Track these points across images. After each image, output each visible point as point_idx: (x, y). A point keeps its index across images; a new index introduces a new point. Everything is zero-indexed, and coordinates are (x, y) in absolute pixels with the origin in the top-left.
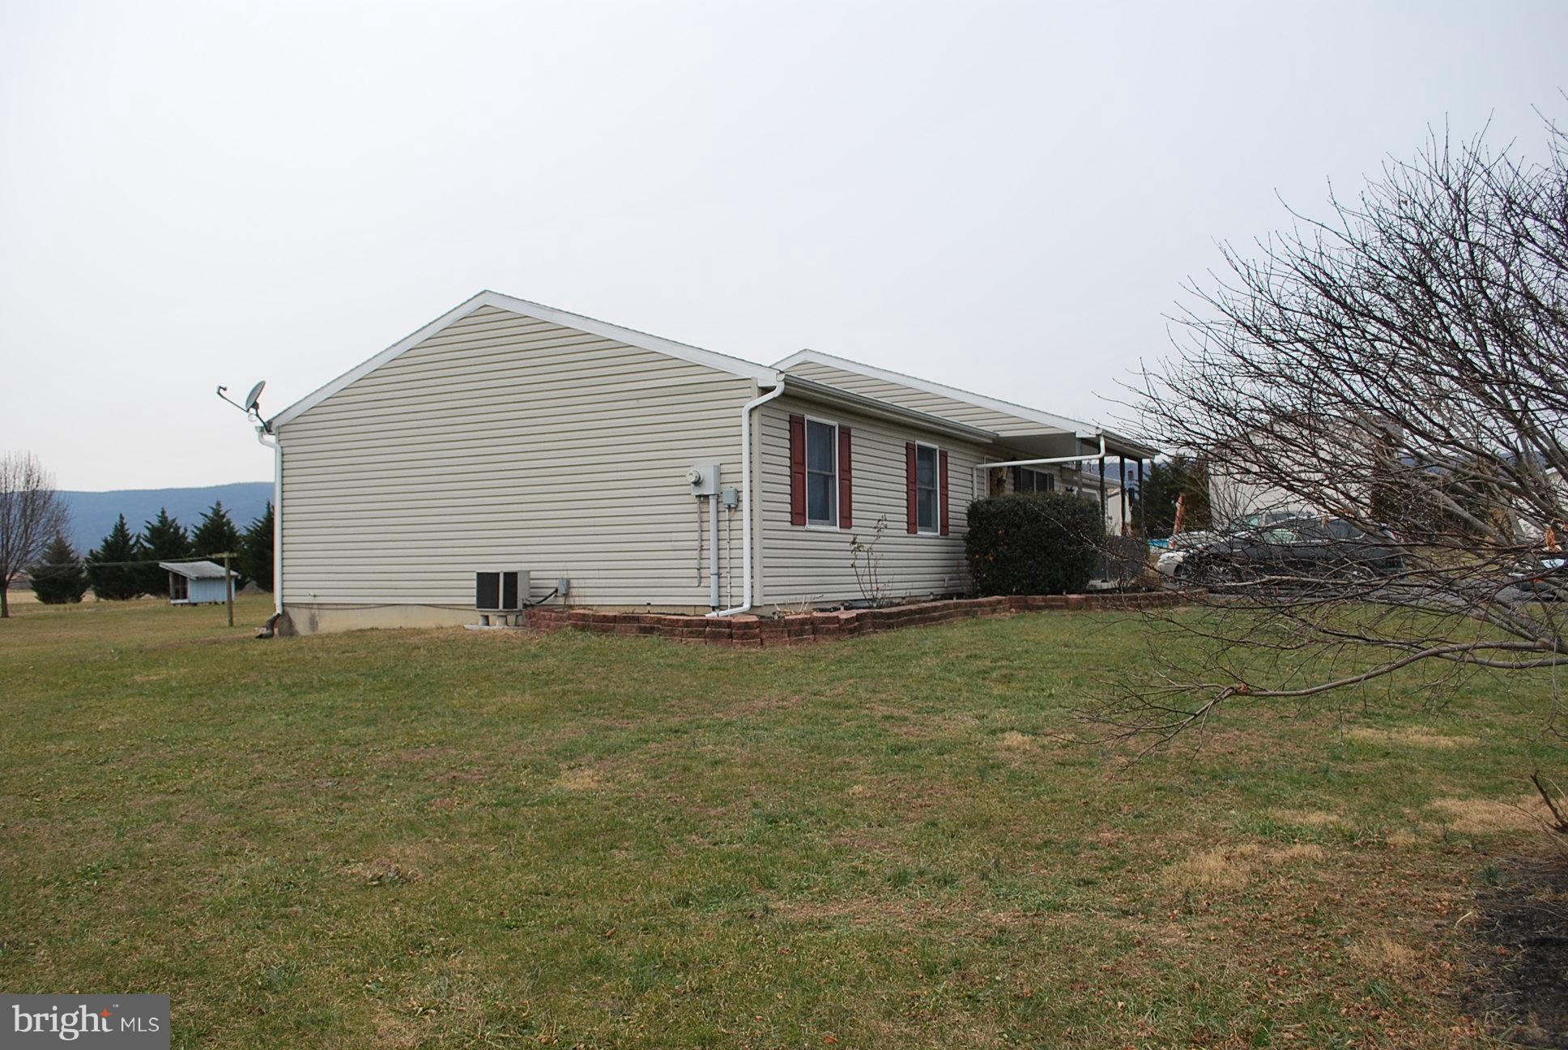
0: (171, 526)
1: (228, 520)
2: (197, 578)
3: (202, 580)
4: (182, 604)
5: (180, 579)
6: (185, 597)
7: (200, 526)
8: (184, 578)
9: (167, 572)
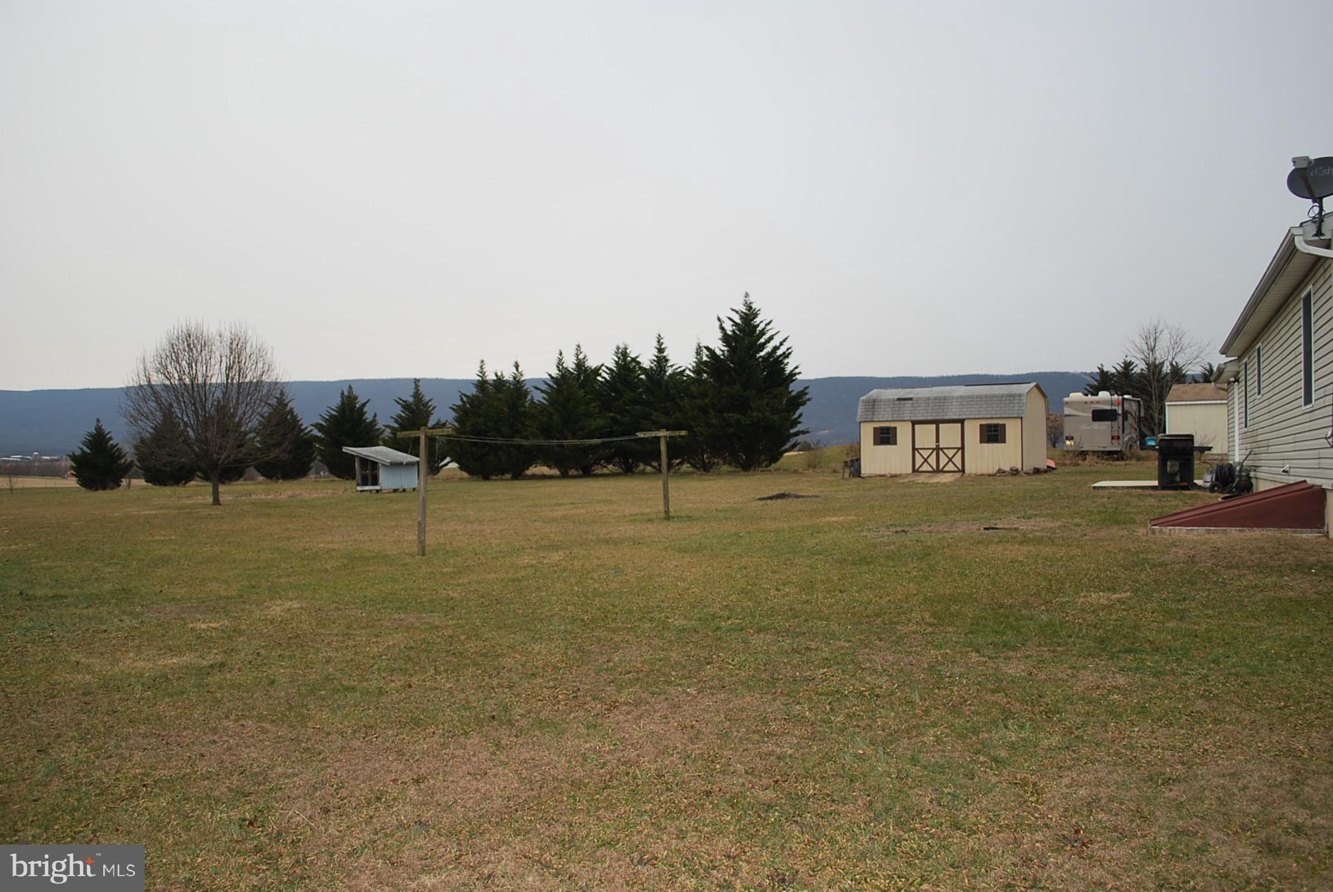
1: (292, 409)
2: (389, 464)
3: (393, 466)
4: (372, 491)
5: (369, 465)
8: (374, 464)
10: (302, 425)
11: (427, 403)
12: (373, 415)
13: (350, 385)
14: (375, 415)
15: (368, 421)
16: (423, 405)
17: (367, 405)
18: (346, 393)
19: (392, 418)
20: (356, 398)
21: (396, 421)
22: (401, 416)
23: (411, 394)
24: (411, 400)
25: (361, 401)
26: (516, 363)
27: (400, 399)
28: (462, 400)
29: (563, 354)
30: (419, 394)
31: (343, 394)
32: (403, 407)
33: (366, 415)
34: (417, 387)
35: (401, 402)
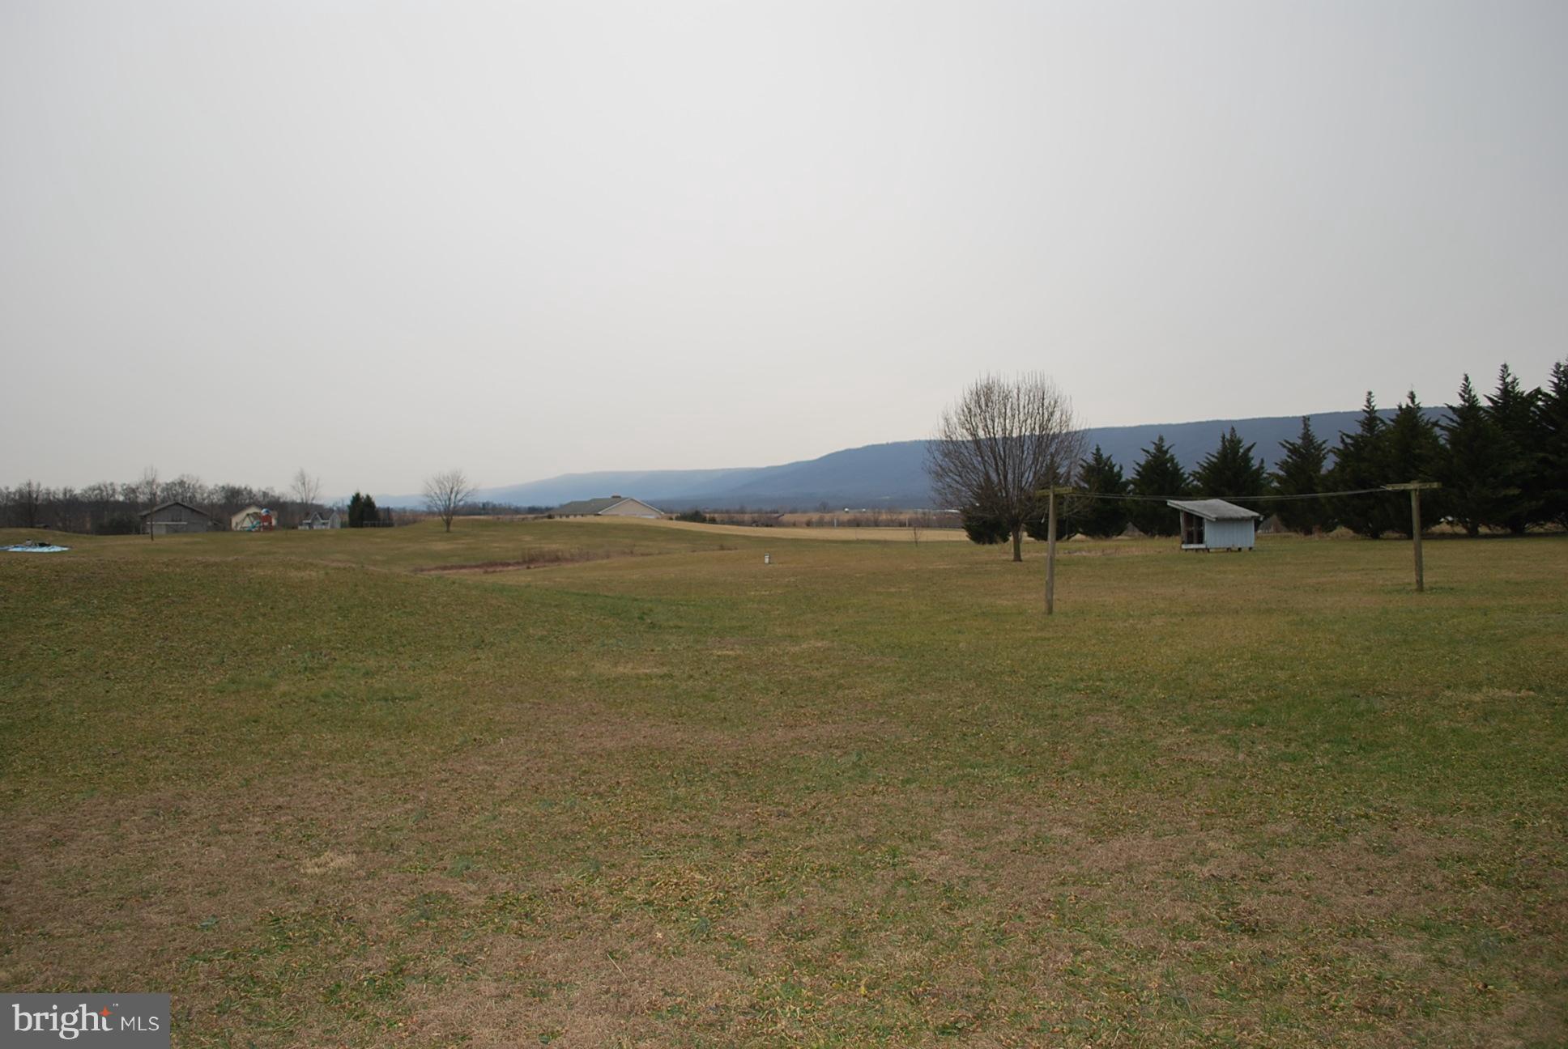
0: (1106, 464)
1: (1172, 456)
2: (1217, 519)
3: (1223, 521)
4: (1197, 550)
5: (1195, 520)
6: (1201, 541)
7: (1143, 463)
8: (1200, 520)
9: (1176, 511)
10: (1183, 474)
11: (1321, 445)
12: (1259, 460)
13: (1233, 426)
14: (1262, 461)
15: (1254, 468)
16: (1314, 448)
17: (1252, 450)
18: (1228, 436)
19: (1277, 464)
20: (1240, 442)
21: (1281, 468)
22: (1288, 462)
23: (1300, 435)
24: (1299, 442)
25: (1246, 444)
26: (1412, 393)
27: (1287, 442)
28: (1343, 441)
29: (1470, 380)
30: (1309, 435)
31: (1224, 437)
32: (1289, 450)
33: (1253, 462)
34: (1306, 426)
35: (1288, 445)
